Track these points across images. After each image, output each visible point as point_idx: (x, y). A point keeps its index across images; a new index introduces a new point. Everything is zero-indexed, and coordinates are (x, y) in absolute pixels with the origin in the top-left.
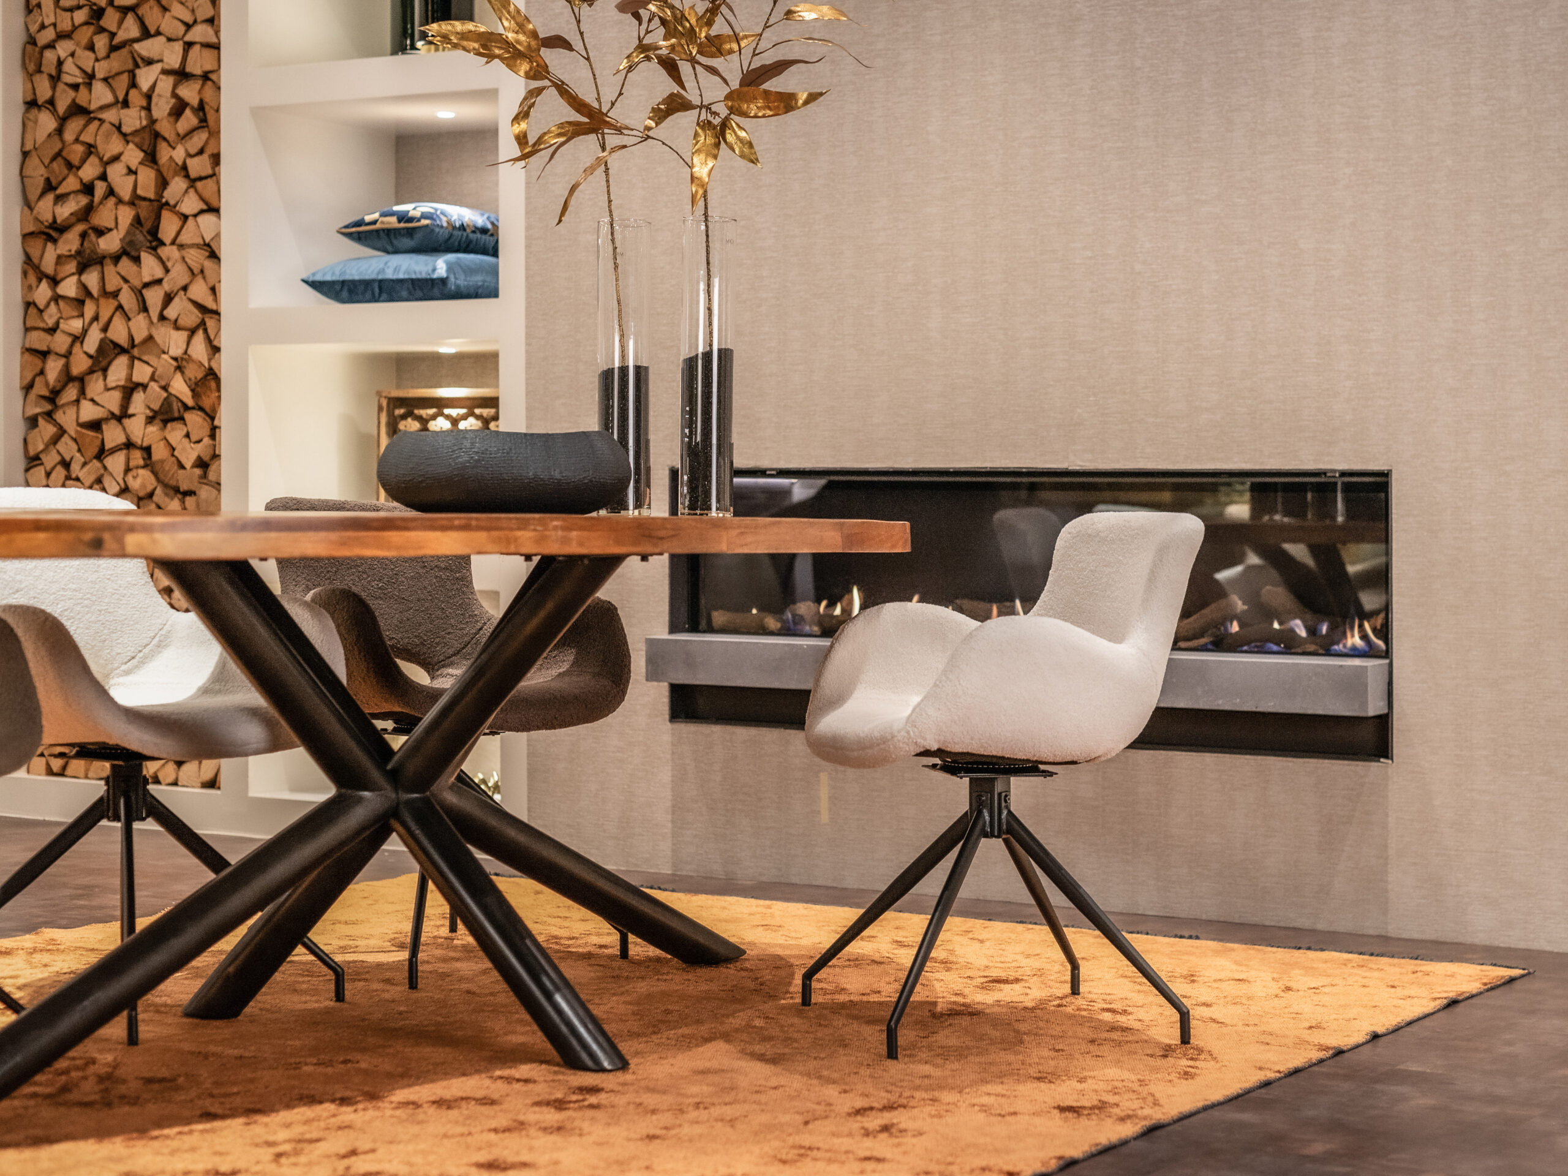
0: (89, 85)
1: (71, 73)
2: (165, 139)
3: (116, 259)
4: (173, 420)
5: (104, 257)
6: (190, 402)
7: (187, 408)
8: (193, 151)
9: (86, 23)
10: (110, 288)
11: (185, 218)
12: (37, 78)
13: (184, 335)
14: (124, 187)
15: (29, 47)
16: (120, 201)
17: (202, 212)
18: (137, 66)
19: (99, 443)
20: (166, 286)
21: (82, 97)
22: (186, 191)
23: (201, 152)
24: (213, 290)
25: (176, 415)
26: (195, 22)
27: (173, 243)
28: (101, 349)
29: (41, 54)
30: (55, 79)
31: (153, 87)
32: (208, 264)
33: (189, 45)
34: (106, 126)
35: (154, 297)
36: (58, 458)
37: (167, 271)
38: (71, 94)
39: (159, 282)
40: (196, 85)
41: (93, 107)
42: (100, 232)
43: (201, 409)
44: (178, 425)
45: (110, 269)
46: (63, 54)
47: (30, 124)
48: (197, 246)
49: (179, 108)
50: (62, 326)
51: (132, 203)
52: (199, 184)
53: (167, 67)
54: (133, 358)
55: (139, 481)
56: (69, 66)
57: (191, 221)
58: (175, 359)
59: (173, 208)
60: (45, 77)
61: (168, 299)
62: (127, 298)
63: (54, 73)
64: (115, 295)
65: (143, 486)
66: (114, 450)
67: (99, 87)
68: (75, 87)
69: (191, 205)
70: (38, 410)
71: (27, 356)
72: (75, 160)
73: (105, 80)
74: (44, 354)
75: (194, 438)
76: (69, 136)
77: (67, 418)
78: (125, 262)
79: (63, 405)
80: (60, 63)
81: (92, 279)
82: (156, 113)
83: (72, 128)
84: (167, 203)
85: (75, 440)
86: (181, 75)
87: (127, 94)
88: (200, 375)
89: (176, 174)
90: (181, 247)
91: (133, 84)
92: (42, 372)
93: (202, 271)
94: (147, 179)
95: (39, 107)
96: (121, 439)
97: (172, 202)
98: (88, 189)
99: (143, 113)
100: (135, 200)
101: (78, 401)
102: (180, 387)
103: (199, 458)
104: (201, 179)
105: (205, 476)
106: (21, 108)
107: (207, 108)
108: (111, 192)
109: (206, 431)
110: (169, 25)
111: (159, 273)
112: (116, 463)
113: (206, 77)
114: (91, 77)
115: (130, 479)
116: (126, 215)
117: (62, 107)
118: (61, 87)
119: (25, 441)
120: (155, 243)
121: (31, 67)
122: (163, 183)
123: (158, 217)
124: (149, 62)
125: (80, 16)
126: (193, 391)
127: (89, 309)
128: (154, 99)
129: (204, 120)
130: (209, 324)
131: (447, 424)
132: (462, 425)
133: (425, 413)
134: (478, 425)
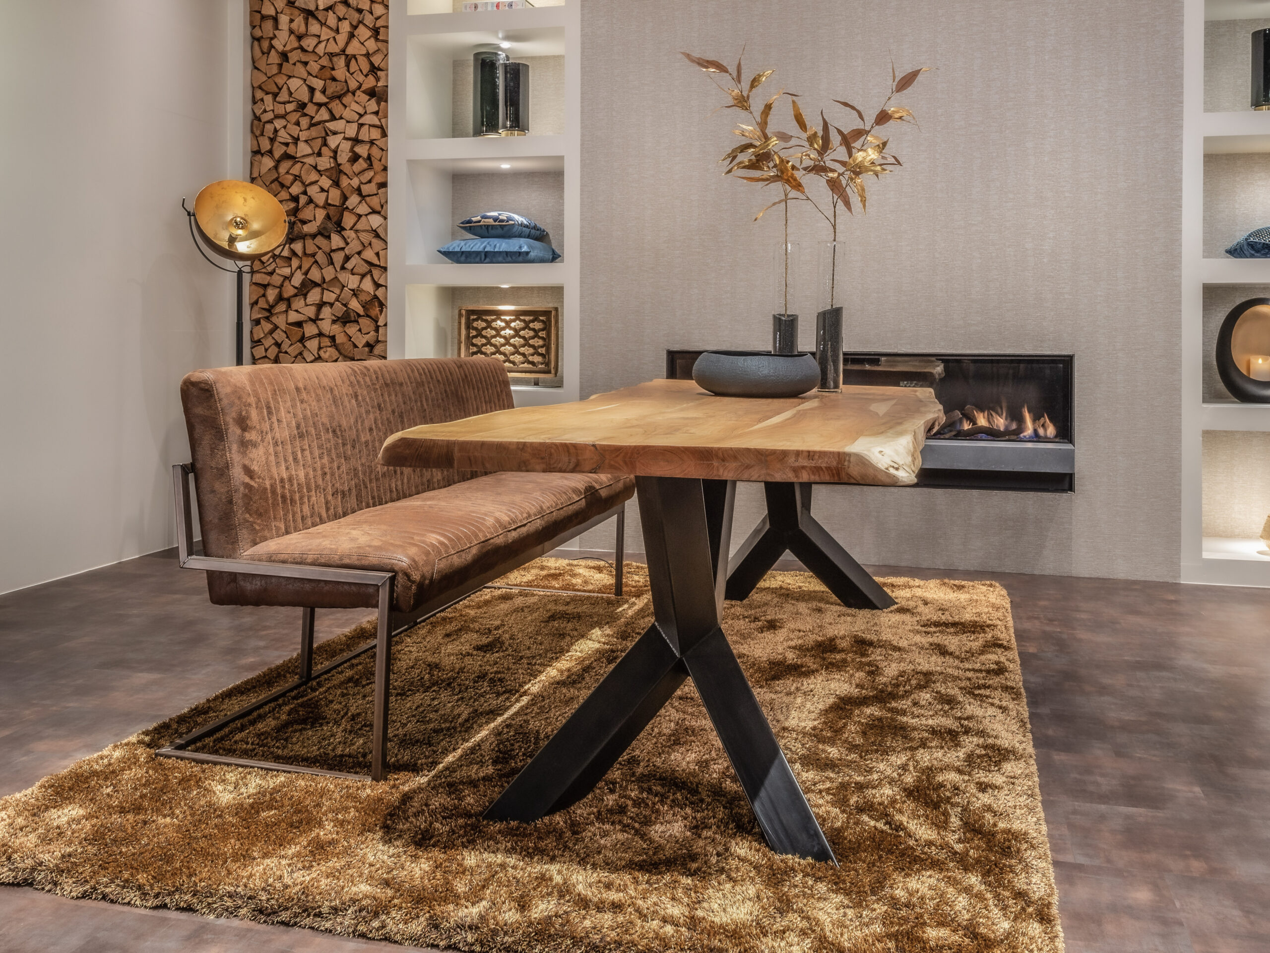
0: (296, 144)
1: (283, 136)
2: (346, 174)
3: (314, 236)
4: (351, 322)
5: (306, 235)
6: (361, 311)
7: (359, 315)
8: (364, 181)
9: (294, 111)
10: (308, 252)
11: (360, 216)
12: (261, 139)
13: (358, 278)
14: (320, 199)
15: (256, 122)
16: (317, 206)
17: (370, 213)
18: (327, 135)
19: (301, 334)
20: (347, 251)
21: (291, 150)
22: (360, 202)
23: (370, 181)
24: (377, 254)
25: (353, 319)
26: (366, 112)
27: (351, 229)
28: (303, 284)
29: (264, 126)
30: (272, 140)
31: (338, 146)
32: (375, 241)
33: (361, 125)
34: (306, 166)
35: (338, 258)
36: (273, 341)
37: (347, 244)
38: (285, 148)
39: (343, 249)
40: (367, 147)
41: (298, 155)
42: (304, 222)
43: (368, 316)
44: (355, 325)
45: (309, 242)
46: (278, 127)
47: (256, 164)
48: (367, 231)
49: (355, 158)
50: (277, 271)
51: (324, 207)
52: (368, 199)
53: (347, 136)
54: (323, 289)
55: (328, 354)
56: (282, 133)
57: (363, 219)
58: (353, 290)
59: (351, 211)
60: (266, 138)
61: (347, 258)
62: (321, 257)
63: (272, 136)
64: (313, 255)
65: (330, 356)
66: (310, 338)
67: (302, 146)
68: (287, 144)
69: (363, 209)
70: (260, 316)
71: (253, 286)
72: (288, 183)
73: (306, 141)
74: (265, 286)
75: (363, 332)
76: (283, 169)
77: (280, 321)
78: (319, 238)
79: (276, 313)
80: (276, 131)
81: (298, 247)
82: (340, 161)
83: (284, 167)
84: (347, 208)
85: (285, 332)
86: (356, 141)
87: (320, 149)
88: (368, 299)
89: (352, 193)
90: (357, 231)
91: (325, 144)
92: (264, 295)
93: (370, 244)
94: (335, 196)
95: (262, 155)
96: (316, 331)
97: (351, 208)
98: (295, 199)
99: (332, 160)
100: (327, 205)
101: (286, 311)
102: (355, 305)
103: (367, 342)
104: (369, 196)
105: (371, 351)
106: (249, 155)
107: (373, 159)
108: (311, 201)
109: (373, 327)
110: (347, 114)
111: (342, 244)
112: (313, 345)
113: (372, 143)
114: (296, 140)
115: (322, 353)
116: (320, 214)
117: (277, 154)
118: (276, 144)
119: (251, 332)
120: (340, 229)
121: (258, 133)
122: (345, 198)
123: (342, 215)
124: (335, 133)
125: (290, 107)
126: (363, 307)
127: (295, 263)
128: (339, 153)
129: (371, 165)
130: (376, 273)
131: (503, 324)
132: (513, 325)
133: (489, 318)
134: (522, 324)
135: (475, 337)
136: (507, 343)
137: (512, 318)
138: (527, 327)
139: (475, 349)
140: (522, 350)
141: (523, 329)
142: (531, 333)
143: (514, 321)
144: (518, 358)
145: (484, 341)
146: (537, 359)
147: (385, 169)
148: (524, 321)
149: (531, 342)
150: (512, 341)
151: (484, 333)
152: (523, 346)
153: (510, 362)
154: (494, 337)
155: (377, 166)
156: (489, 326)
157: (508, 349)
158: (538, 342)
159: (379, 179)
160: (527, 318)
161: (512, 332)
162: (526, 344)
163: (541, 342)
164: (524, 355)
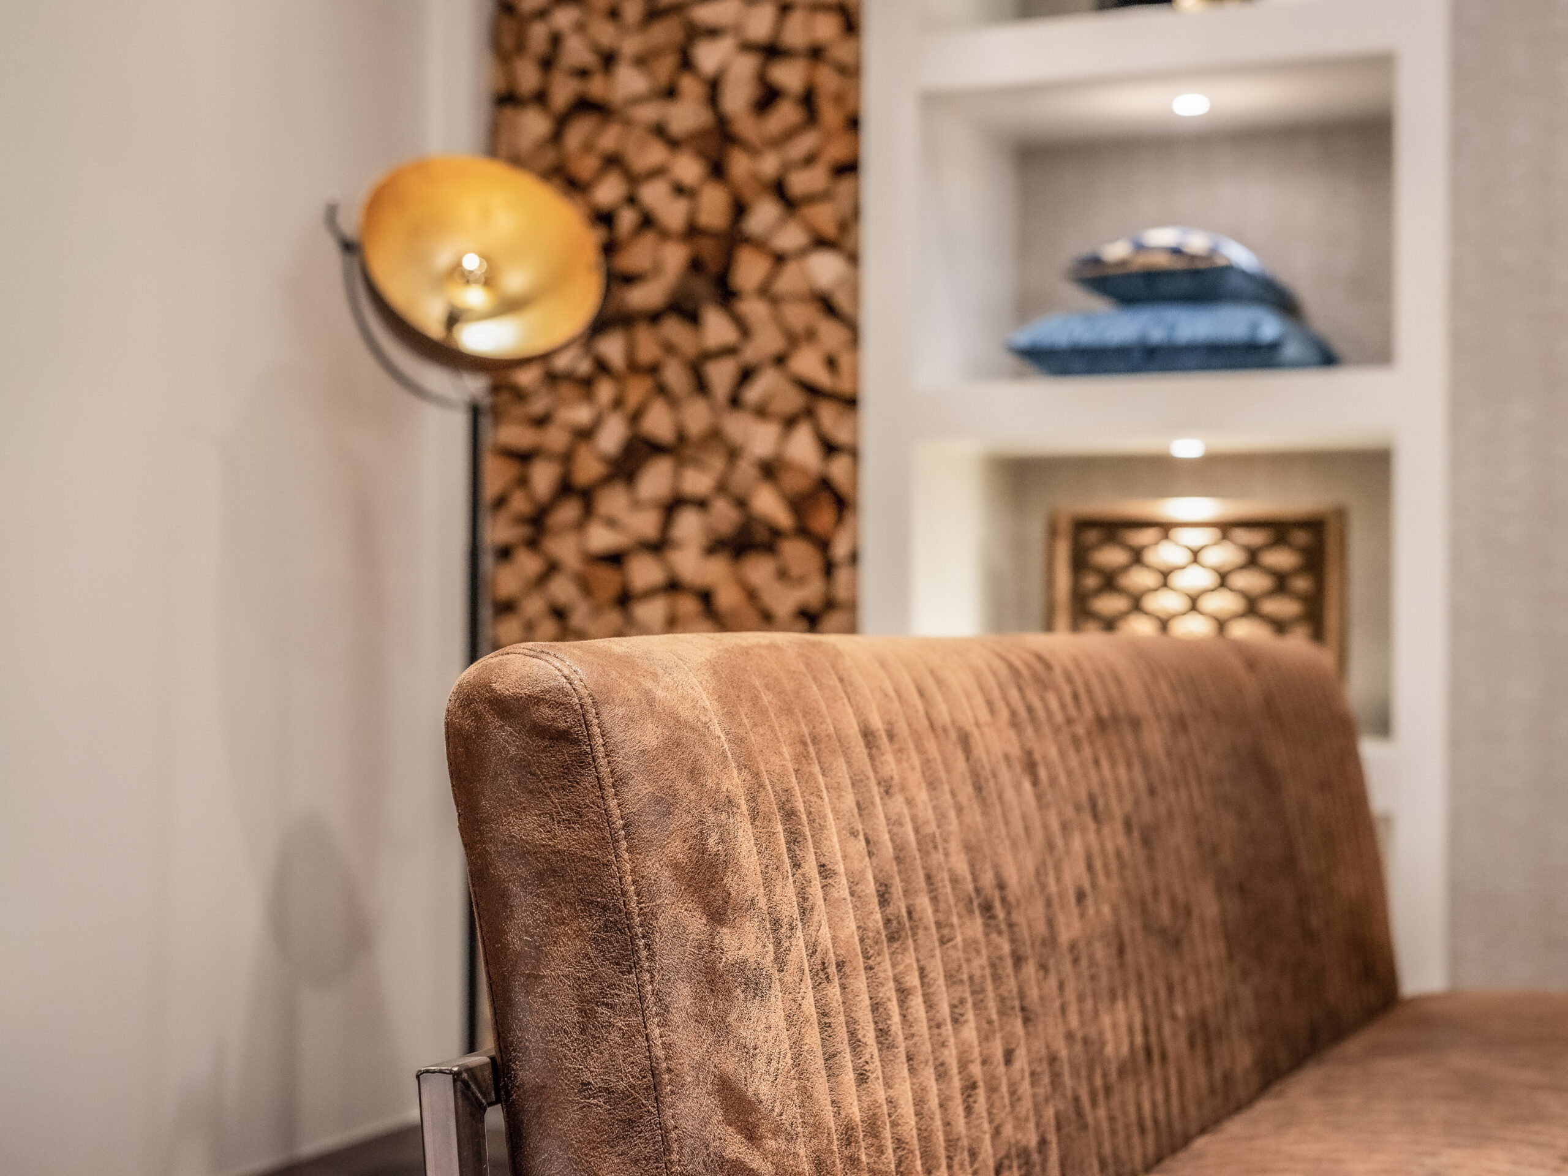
0: (609, 70)
1: (576, 51)
2: (743, 143)
3: (654, 317)
4: (756, 550)
5: (635, 316)
7: (778, 532)
8: (794, 161)
11: (781, 258)
12: (516, 62)
13: (776, 428)
14: (671, 214)
16: (664, 235)
17: (810, 248)
18: (693, 39)
19: (619, 583)
21: (596, 87)
22: (784, 218)
23: (808, 160)
25: (762, 542)
27: (758, 294)
28: (627, 448)
29: (524, 27)
30: (547, 64)
31: (722, 70)
33: (786, 8)
34: (636, 129)
35: (721, 374)
36: (547, 605)
37: (748, 335)
38: (579, 83)
40: (801, 64)
41: (614, 100)
42: (630, 279)
43: (804, 534)
45: (644, 335)
46: (562, 26)
47: (504, 128)
48: (803, 299)
49: (768, 98)
51: (684, 238)
52: (804, 208)
53: (747, 39)
54: (680, 462)
56: (572, 43)
57: (791, 264)
58: (762, 463)
59: (759, 244)
60: (531, 58)
61: (748, 375)
62: (675, 375)
63: (545, 54)
64: (653, 369)
66: (648, 594)
67: (624, 73)
68: (583, 73)
69: (791, 238)
72: (587, 177)
73: (636, 61)
74: (526, 458)
75: (790, 577)
76: (574, 141)
77: (565, 548)
78: (672, 322)
79: (556, 529)
80: (556, 40)
81: (612, 348)
82: (727, 108)
83: (577, 133)
84: (746, 237)
85: (579, 579)
86: (772, 51)
87: (674, 80)
88: (805, 487)
89: (760, 194)
90: (773, 300)
91: (686, 63)
92: (523, 482)
93: (811, 334)
94: (713, 205)
95: (521, 105)
96: (661, 578)
97: (756, 235)
98: (608, 218)
99: (705, 108)
100: (692, 231)
101: (582, 523)
102: (768, 503)
103: (801, 606)
104: (808, 200)
106: (488, 106)
107: (818, 98)
108: (647, 221)
111: (731, 337)
113: (816, 53)
114: (608, 59)
116: (675, 257)
117: (560, 101)
118: (557, 74)
120: (727, 294)
121: (509, 46)
122: (739, 209)
123: (731, 258)
124: (713, 33)
126: (791, 508)
127: (605, 391)
128: (724, 88)
129: (815, 114)
130: (827, 414)
131: (1180, 556)
132: (1211, 555)
133: (1137, 539)
135: (1100, 591)
136: (1191, 608)
138: (1253, 563)
141: (1242, 569)
142: (1264, 582)
143: (1215, 544)
147: (853, 123)
150: (1205, 603)
151: (1125, 579)
154: (1157, 589)
155: (830, 115)
156: (1137, 560)
159: (837, 151)
162: (1249, 612)
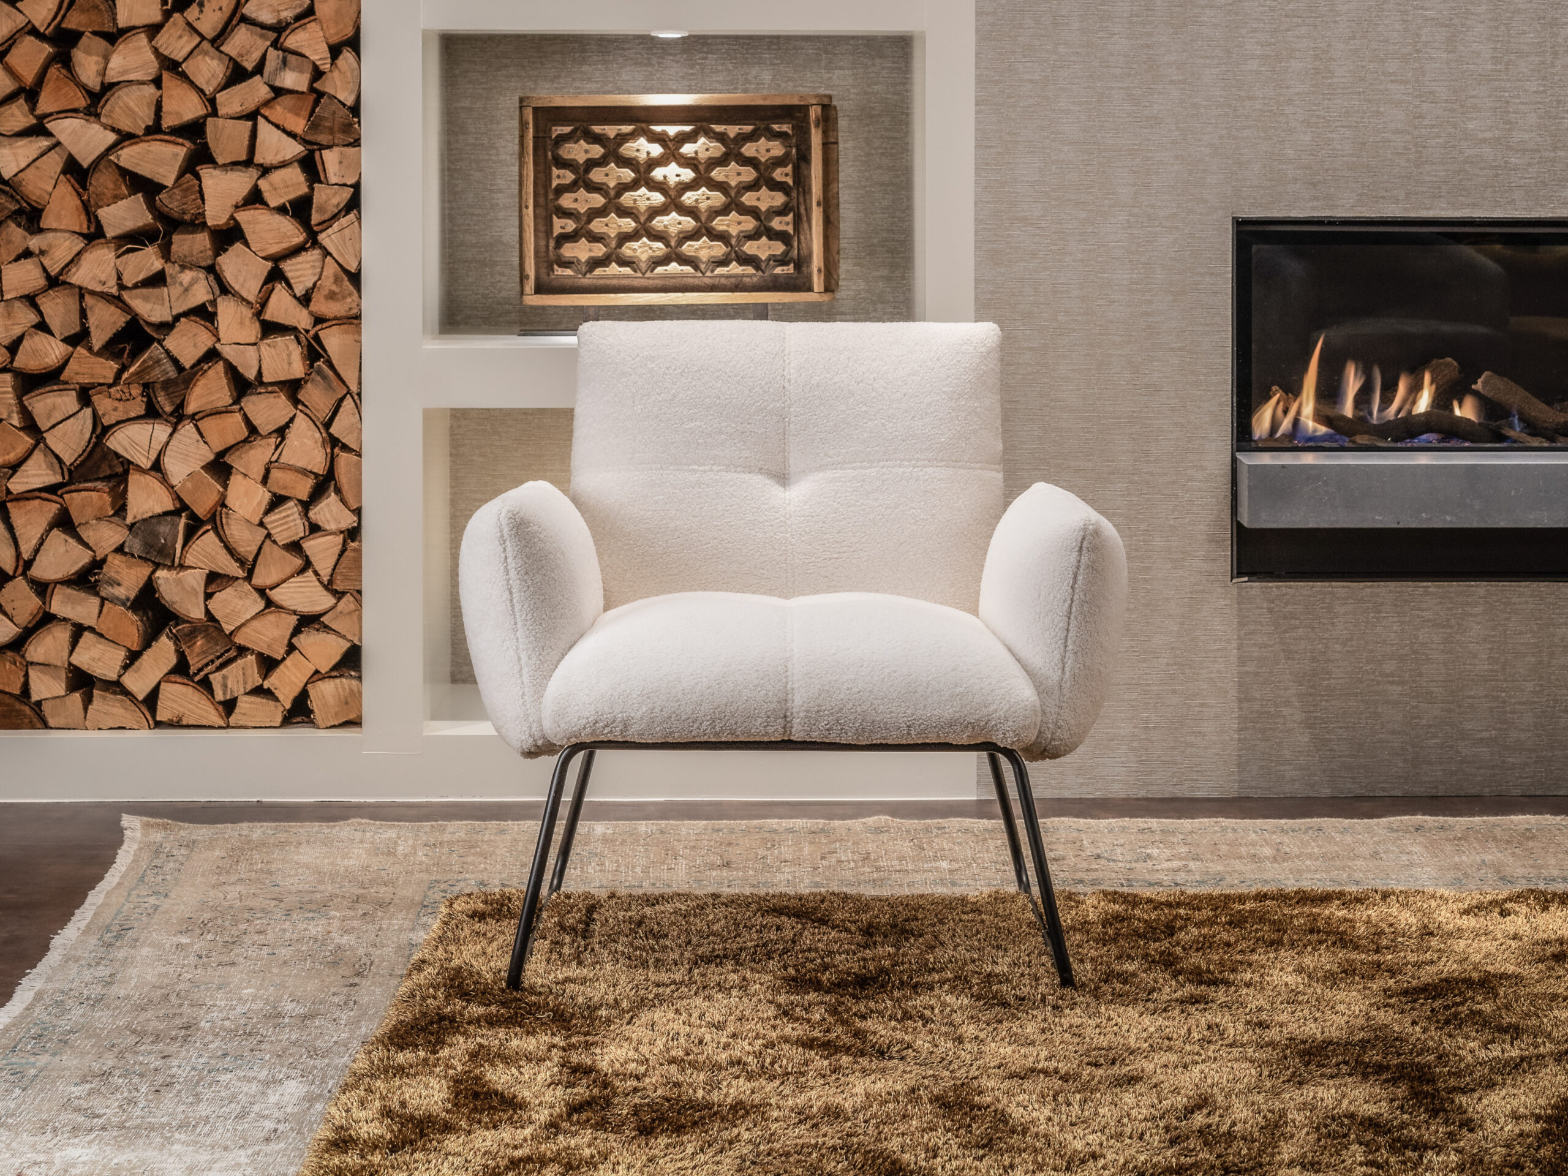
131: (656, 150)
132: (688, 149)
133: (611, 131)
134: (716, 149)
135: (572, 187)
136: (673, 204)
137: (688, 128)
138: (732, 154)
139: (570, 225)
140: (720, 224)
141: (722, 161)
142: (749, 174)
143: (691, 137)
144: (704, 249)
145: (598, 200)
146: (762, 249)
148: (721, 138)
149: (748, 199)
150: (689, 198)
151: (597, 175)
152: (724, 211)
153: (684, 260)
154: (634, 185)
156: (613, 154)
157: (672, 222)
158: (766, 199)
160: (732, 131)
161: (688, 175)
162: (732, 205)
163: (779, 199)
164: (722, 237)
